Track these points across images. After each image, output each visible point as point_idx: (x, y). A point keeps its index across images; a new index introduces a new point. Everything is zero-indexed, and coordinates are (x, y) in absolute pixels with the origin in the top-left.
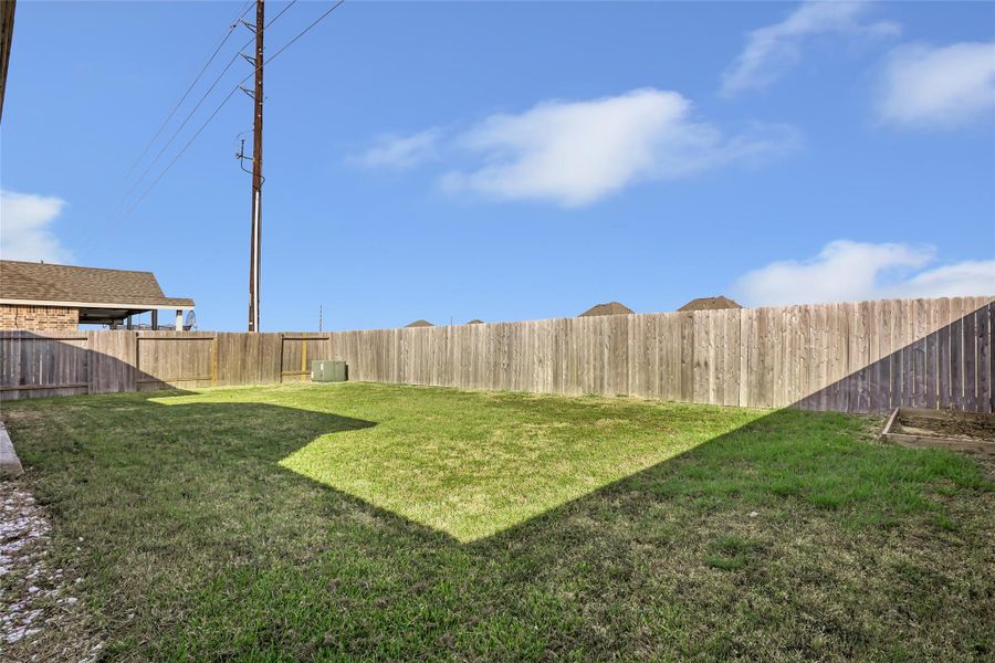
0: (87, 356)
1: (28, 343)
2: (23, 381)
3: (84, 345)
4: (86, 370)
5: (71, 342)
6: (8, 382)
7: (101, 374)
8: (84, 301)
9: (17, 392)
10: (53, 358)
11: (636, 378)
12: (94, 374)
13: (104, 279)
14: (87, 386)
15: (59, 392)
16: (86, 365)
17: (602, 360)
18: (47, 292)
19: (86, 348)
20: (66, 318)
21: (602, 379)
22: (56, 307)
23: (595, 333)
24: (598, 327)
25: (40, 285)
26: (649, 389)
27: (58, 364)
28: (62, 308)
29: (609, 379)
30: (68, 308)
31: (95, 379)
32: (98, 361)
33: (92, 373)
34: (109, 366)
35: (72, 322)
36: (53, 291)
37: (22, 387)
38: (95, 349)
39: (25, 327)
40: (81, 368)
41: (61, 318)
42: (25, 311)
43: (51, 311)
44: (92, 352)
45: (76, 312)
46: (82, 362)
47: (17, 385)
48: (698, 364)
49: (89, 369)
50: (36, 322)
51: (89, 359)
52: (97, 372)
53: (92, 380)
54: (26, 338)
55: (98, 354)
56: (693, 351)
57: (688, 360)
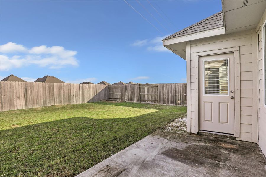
11: (57, 100)
17: (46, 96)
21: (46, 101)
23: (43, 87)
24: (44, 86)
26: (61, 102)
29: (48, 101)
48: (72, 95)
56: (71, 92)
57: (70, 95)
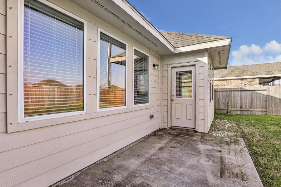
0: (266, 98)
1: (243, 92)
2: (241, 107)
3: (265, 93)
4: (266, 104)
5: (259, 92)
6: (236, 107)
7: (273, 106)
8: (261, 75)
9: (239, 111)
10: (252, 98)
12: (270, 106)
13: (265, 67)
14: (267, 111)
15: (254, 113)
16: (266, 102)
18: (247, 73)
19: (266, 94)
20: (254, 82)
22: (250, 78)
25: (244, 71)
27: (254, 101)
28: (252, 78)
30: (255, 78)
31: (270, 108)
32: (272, 100)
33: (269, 106)
34: (277, 102)
35: (256, 84)
36: (249, 73)
37: (241, 109)
38: (270, 95)
39: (240, 86)
40: (264, 103)
41: (252, 82)
42: (239, 81)
43: (248, 80)
44: (269, 96)
45: (258, 80)
46: (264, 100)
47: (239, 109)
49: (268, 103)
50: (243, 84)
51: (268, 99)
52: (271, 105)
53: (269, 109)
54: (242, 90)
55: (272, 97)
